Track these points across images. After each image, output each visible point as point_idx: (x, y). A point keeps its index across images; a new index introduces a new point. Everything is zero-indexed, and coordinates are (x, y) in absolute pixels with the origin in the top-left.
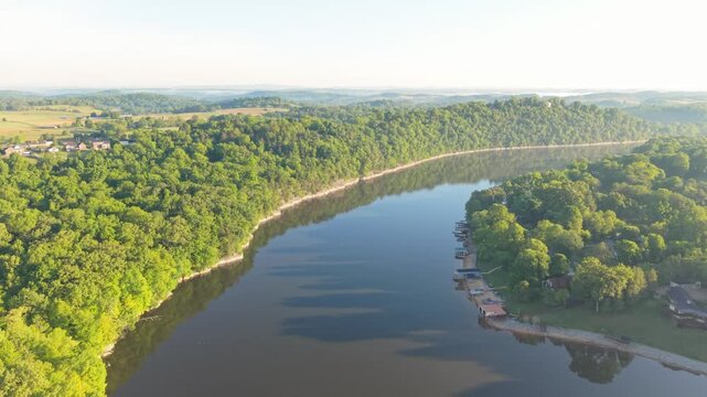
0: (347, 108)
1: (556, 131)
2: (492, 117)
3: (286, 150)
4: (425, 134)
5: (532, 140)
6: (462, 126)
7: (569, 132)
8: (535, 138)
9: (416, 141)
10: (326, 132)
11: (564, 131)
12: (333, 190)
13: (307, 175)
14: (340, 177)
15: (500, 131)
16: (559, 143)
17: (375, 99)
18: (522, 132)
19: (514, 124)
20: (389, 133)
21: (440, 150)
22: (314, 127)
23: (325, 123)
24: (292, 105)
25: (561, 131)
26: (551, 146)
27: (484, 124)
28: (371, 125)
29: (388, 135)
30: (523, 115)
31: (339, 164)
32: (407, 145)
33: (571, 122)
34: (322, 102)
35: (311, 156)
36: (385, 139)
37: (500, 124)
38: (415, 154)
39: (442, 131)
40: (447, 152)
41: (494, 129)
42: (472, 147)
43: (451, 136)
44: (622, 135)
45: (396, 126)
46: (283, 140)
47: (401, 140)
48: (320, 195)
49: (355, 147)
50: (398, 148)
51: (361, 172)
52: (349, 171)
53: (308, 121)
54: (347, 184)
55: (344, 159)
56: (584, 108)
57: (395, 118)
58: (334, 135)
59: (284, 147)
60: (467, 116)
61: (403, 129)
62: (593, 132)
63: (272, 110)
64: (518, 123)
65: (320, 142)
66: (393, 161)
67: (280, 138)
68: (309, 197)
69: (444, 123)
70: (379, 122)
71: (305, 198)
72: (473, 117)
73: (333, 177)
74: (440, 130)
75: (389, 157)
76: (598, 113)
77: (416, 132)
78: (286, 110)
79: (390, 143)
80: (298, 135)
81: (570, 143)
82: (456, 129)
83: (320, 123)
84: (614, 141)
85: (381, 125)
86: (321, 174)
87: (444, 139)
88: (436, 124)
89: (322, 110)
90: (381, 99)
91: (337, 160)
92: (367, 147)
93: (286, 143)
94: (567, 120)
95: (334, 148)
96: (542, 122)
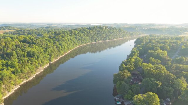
0: (37, 29)
1: (108, 36)
2: (90, 32)
3: (9, 55)
4: (71, 40)
5: (102, 39)
6: (82, 36)
7: (111, 36)
8: (103, 38)
9: (69, 43)
10: (31, 43)
11: (110, 35)
12: (38, 73)
13: (21, 71)
14: (40, 66)
15: (93, 37)
16: (109, 39)
17: (46, 26)
18: (99, 37)
19: (96, 34)
20: (58, 40)
21: (77, 45)
22: (25, 41)
23: (30, 38)
24: (16, 29)
25: (109, 36)
26: (107, 41)
27: (88, 35)
28: (50, 37)
29: (58, 41)
30: (98, 31)
31: (39, 59)
32: (66, 45)
33: (111, 33)
34: (28, 27)
35: (24, 57)
36: (57, 43)
37: (92, 35)
38: (69, 48)
39: (76, 38)
40: (79, 45)
41: (91, 36)
42: (86, 43)
43: (79, 40)
44: (123, 36)
45: (60, 37)
46: (7, 50)
47: (64, 43)
48: (31, 79)
49: (46, 49)
50: (63, 46)
51: (50, 60)
52: (45, 62)
53: (22, 38)
54: (44, 67)
55: (41, 56)
56: (113, 29)
57: (59, 34)
58: (35, 44)
59: (7, 54)
60: (82, 32)
61: (63, 38)
62: (117, 36)
63: (7, 31)
64: (97, 34)
65: (28, 49)
66: (62, 52)
67: (5, 49)
68: (25, 81)
69: (76, 35)
70: (53, 36)
71: (22, 83)
72: (84, 33)
73: (37, 67)
74: (75, 38)
75: (60, 51)
76: (117, 30)
77: (68, 39)
78: (14, 31)
79: (60, 45)
80: (16, 46)
81: (112, 39)
82: (80, 37)
83: (27, 38)
84: (122, 38)
85: (54, 37)
86: (30, 67)
87: (77, 41)
88: (74, 36)
89: (28, 30)
90: (48, 26)
91: (38, 57)
92: (51, 48)
93: (8, 51)
94: (110, 32)
95: (36, 51)
96: (103, 33)
